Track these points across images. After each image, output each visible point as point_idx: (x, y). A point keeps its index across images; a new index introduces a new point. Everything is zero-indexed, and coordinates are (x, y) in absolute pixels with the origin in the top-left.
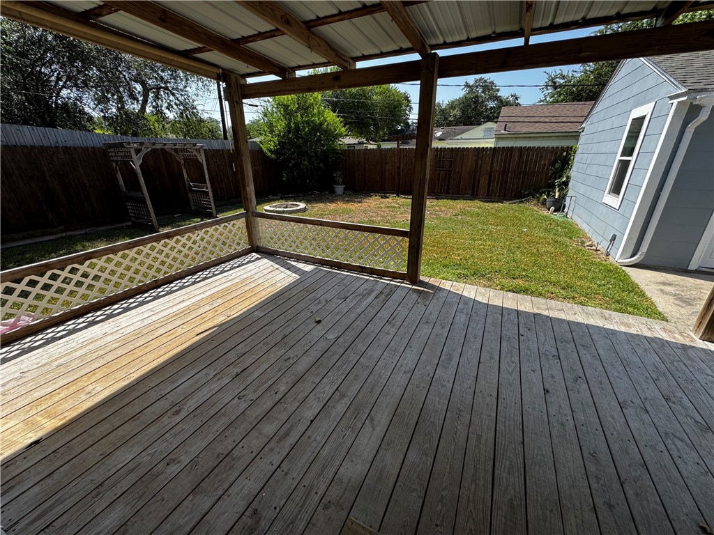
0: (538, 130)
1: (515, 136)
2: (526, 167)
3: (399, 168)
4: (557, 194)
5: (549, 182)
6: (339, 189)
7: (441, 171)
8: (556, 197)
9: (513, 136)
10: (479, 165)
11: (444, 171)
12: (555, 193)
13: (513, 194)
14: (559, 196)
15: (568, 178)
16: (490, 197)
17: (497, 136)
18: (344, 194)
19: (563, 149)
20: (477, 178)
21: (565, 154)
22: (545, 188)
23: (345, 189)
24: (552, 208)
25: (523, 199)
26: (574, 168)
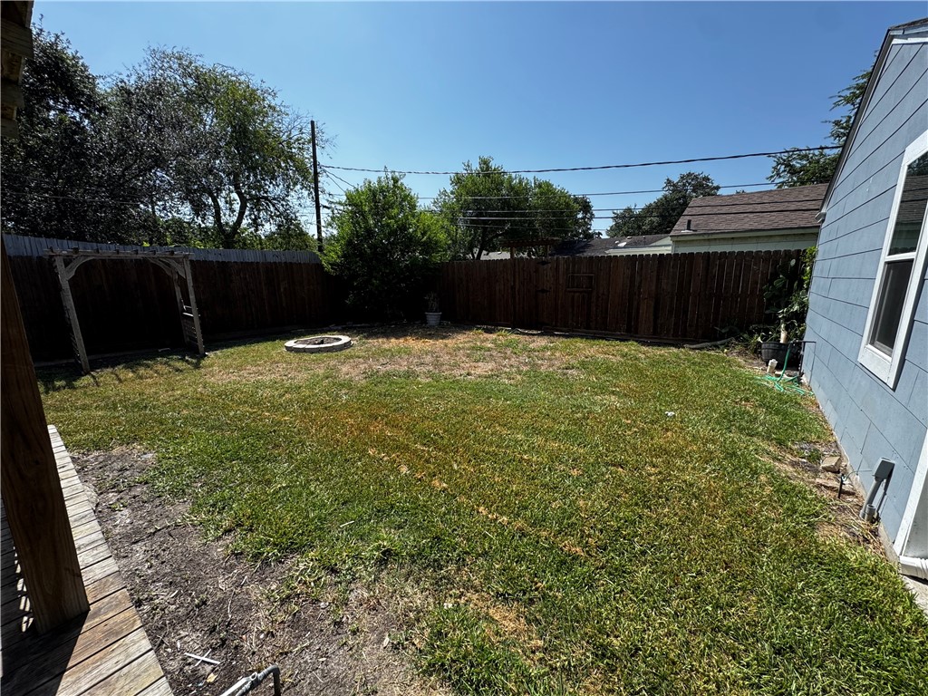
0: (747, 227)
1: (706, 237)
2: (719, 285)
3: (513, 288)
4: (783, 335)
5: (767, 312)
6: (433, 318)
7: (575, 292)
8: (782, 341)
9: (701, 238)
10: (637, 284)
11: (581, 292)
12: (779, 332)
13: (700, 332)
14: (788, 338)
15: (804, 306)
16: (657, 337)
17: (675, 239)
18: (440, 324)
19: (789, 255)
20: (635, 303)
21: (793, 262)
22: (759, 323)
23: (442, 318)
24: (773, 362)
25: (719, 343)
26: (813, 288)
